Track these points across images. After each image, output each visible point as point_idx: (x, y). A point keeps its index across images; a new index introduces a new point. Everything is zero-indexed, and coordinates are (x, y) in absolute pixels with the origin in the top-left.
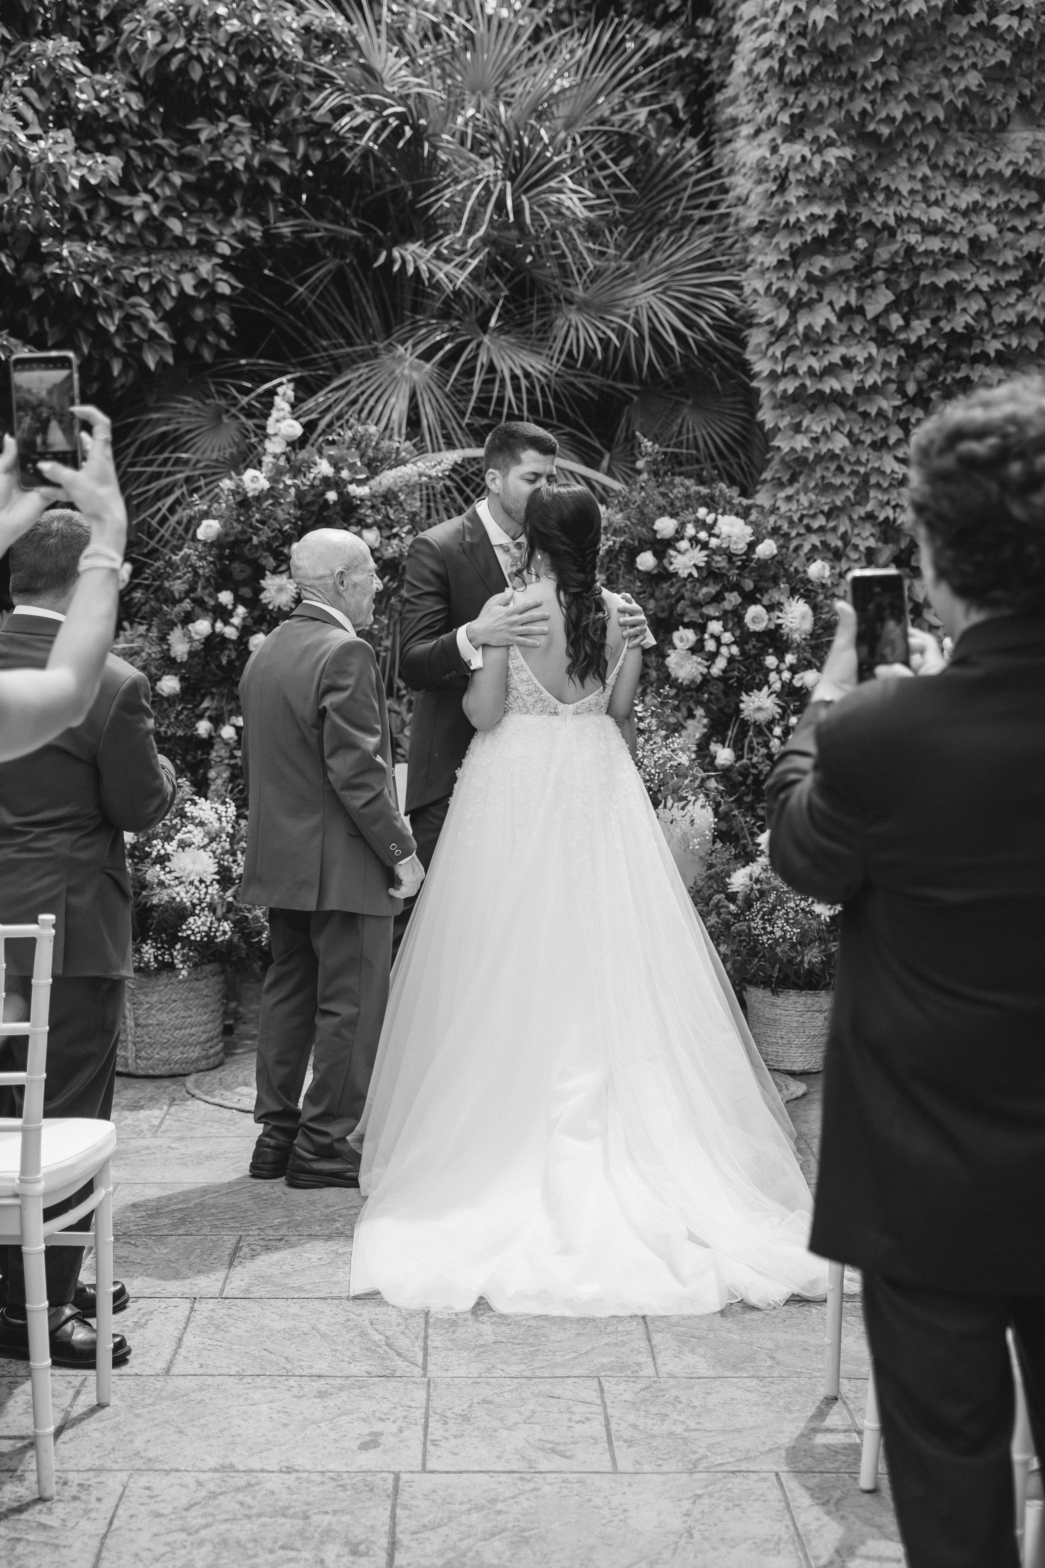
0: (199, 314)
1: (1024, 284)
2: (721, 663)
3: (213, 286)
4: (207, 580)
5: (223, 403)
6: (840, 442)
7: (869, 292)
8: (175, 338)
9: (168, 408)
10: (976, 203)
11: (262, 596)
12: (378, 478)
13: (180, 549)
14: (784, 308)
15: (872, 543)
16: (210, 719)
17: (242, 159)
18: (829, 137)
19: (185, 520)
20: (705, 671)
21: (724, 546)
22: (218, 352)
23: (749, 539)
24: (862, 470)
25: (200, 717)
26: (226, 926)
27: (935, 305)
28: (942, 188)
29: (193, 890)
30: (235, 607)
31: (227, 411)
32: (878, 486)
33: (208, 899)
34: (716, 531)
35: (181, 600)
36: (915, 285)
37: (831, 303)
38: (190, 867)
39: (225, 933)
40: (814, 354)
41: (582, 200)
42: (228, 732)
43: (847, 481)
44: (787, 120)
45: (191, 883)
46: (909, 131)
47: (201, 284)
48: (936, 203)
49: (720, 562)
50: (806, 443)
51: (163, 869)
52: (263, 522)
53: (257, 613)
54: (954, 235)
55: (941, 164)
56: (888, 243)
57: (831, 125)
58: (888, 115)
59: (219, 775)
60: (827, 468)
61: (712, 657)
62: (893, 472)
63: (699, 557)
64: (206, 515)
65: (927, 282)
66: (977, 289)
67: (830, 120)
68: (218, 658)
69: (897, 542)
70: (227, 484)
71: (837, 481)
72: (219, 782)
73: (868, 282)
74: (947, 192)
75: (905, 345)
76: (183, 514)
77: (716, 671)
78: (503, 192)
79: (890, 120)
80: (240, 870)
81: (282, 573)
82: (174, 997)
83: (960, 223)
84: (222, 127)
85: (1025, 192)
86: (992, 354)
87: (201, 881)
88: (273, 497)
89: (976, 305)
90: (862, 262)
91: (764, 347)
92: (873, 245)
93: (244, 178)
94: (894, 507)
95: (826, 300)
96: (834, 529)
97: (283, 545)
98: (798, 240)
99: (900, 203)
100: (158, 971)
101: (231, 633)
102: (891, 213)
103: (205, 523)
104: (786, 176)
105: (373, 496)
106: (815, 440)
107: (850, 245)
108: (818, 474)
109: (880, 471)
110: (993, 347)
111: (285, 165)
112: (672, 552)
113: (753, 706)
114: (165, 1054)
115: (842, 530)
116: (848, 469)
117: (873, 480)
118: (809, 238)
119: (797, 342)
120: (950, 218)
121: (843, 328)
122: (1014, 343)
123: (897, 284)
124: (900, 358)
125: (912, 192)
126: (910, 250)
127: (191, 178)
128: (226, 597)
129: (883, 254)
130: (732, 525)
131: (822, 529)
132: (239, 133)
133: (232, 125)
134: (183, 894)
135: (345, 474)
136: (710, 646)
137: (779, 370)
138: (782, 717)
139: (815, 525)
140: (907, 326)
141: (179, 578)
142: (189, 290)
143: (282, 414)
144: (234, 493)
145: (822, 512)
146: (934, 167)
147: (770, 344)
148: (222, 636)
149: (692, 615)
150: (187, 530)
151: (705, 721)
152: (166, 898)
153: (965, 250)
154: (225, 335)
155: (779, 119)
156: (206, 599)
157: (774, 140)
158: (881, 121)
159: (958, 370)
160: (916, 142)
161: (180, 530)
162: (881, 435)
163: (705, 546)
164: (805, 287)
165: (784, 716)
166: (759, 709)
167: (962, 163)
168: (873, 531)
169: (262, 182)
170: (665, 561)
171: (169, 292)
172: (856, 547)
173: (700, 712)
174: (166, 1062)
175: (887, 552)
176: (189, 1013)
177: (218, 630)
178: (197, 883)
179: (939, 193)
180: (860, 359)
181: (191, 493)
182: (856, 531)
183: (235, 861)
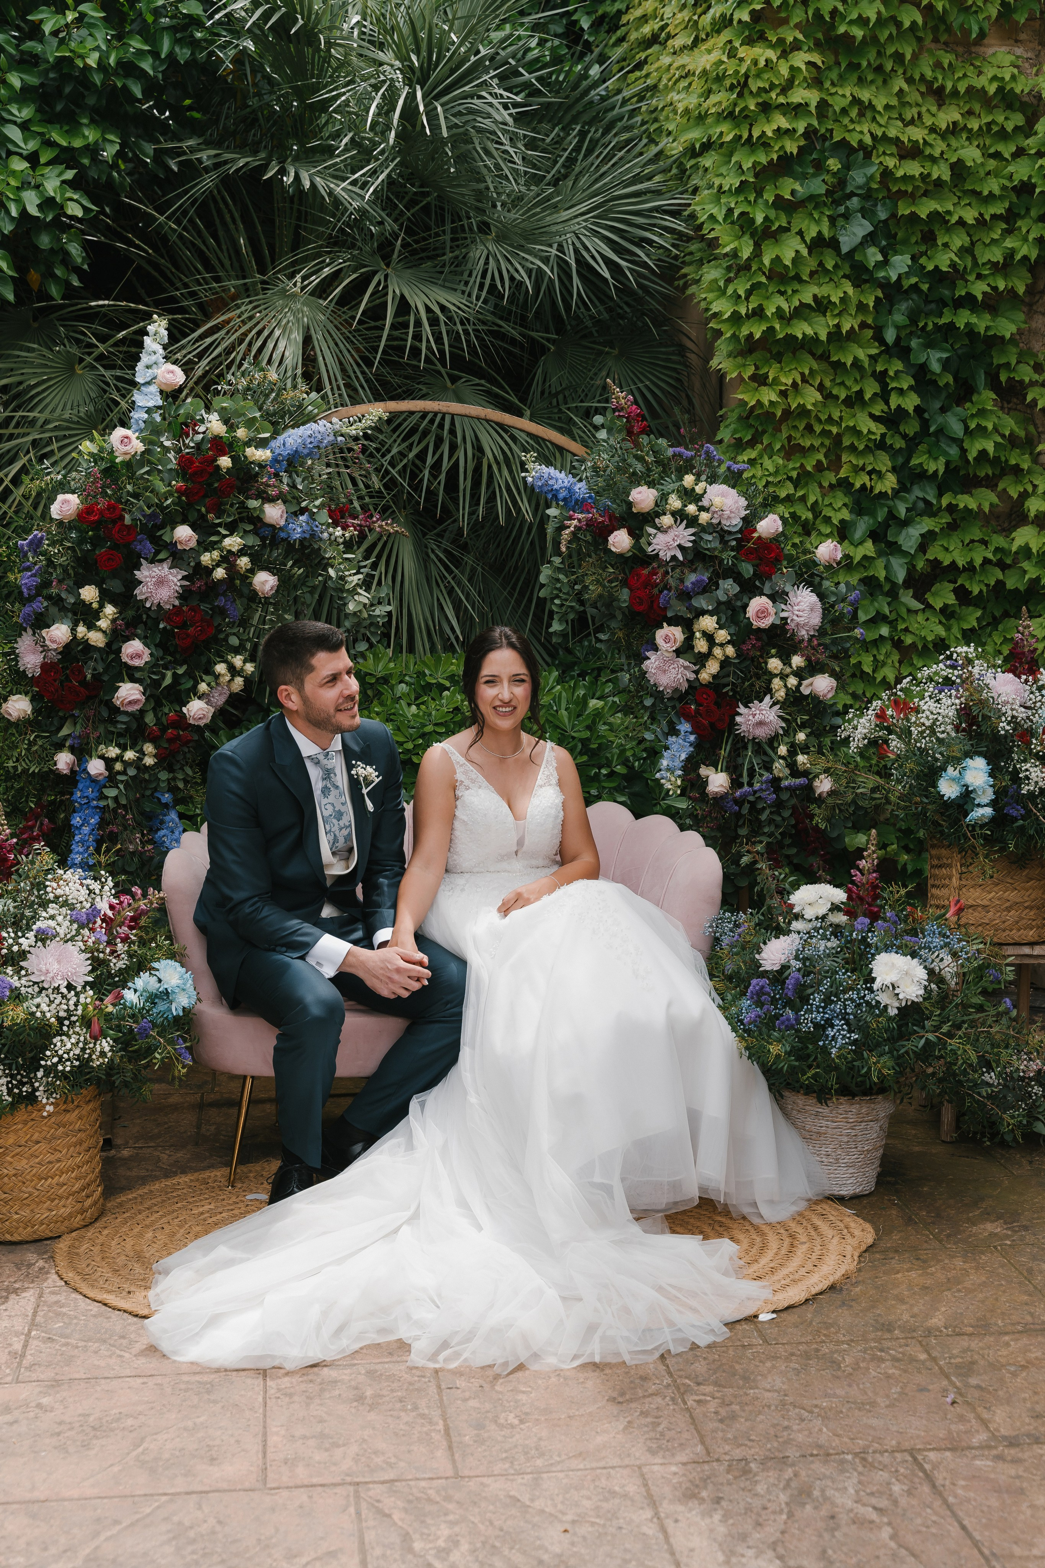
0: (45, 241)
1: (1010, 218)
2: (713, 667)
3: (62, 207)
4: (65, 570)
5: (74, 350)
6: (811, 397)
7: (841, 222)
8: (17, 272)
9: (9, 356)
10: (955, 123)
11: (136, 592)
12: (281, 439)
13: (28, 531)
14: (746, 237)
15: (845, 514)
16: (72, 750)
17: (96, 55)
18: (795, 38)
19: (34, 494)
20: (692, 676)
21: (714, 521)
22: (69, 292)
23: (744, 513)
24: (835, 430)
25: (59, 746)
26: (105, 1045)
27: (913, 240)
28: (918, 105)
29: (59, 998)
30: (102, 606)
31: (81, 360)
32: (853, 448)
33: (79, 1012)
34: (705, 502)
35: (31, 599)
36: (894, 215)
37: (800, 233)
38: (54, 967)
39: (103, 1054)
40: (782, 293)
41: (506, 107)
42: (96, 767)
43: (817, 443)
44: (746, 17)
45: (57, 989)
46: (883, 36)
47: (48, 203)
48: (912, 122)
49: (711, 541)
50: (774, 397)
51: (18, 972)
52: (136, 496)
53: (131, 613)
54: (933, 160)
55: (917, 77)
56: (863, 166)
57: (797, 26)
58: (860, 16)
59: (85, 822)
60: (795, 427)
61: (701, 660)
62: (869, 432)
63: (684, 535)
64: (63, 487)
65: (907, 212)
66: (961, 222)
67: (795, 20)
68: (81, 671)
69: (872, 514)
70: (87, 446)
71: (807, 443)
72: (86, 830)
73: (842, 209)
74: (924, 109)
75: (885, 285)
76: (31, 486)
77: (705, 676)
78: (411, 96)
79: (862, 21)
80: (121, 964)
81: (161, 561)
82: (36, 1136)
83: (939, 146)
84: (70, 16)
85: (1008, 113)
86: (980, 297)
87: (70, 987)
88: (150, 462)
89: (959, 240)
90: (834, 186)
91: (721, 283)
92: (847, 167)
93: (97, 79)
94: (870, 473)
95: (794, 230)
96: (803, 499)
97: (162, 526)
98: (763, 159)
99: (874, 119)
100: (13, 1106)
101: (97, 639)
102: (866, 131)
103: (60, 497)
104: (746, 83)
105: (275, 460)
106: (784, 394)
107: (819, 166)
108: (785, 435)
109: (855, 431)
110: (979, 289)
111: (146, 65)
112: (651, 531)
113: (752, 720)
114: (26, 1213)
115: (812, 499)
116: (818, 429)
117: (846, 442)
118: (775, 157)
119: (763, 279)
120: (930, 139)
121: (813, 264)
122: (1001, 285)
123: (874, 213)
124: (877, 299)
125: (887, 107)
126: (887, 174)
127: (33, 80)
128: (89, 593)
129: (857, 178)
130: (723, 495)
131: (789, 499)
132: (91, 26)
133: (82, 15)
134: (44, 1007)
135: (241, 433)
136: (701, 645)
137: (743, 311)
138: (786, 732)
139: (783, 494)
140: (886, 263)
141: (28, 569)
142: (33, 211)
143: (153, 358)
144: (96, 458)
145: (790, 479)
146: (910, 81)
147: (729, 281)
148: (85, 643)
149: (678, 608)
150: (35, 506)
151: (692, 738)
152: (22, 1016)
153: (946, 176)
154: (77, 270)
155: (736, 17)
156: (64, 595)
157: (730, 42)
158: (851, 22)
159: (940, 316)
160: (890, 50)
161: (28, 505)
162: (856, 388)
163: (692, 521)
164: (772, 214)
165: (789, 731)
166: (761, 723)
167: (940, 77)
168: (846, 500)
169: (119, 85)
170: (643, 541)
171: (8, 212)
172: (828, 520)
173: (684, 727)
174: (28, 1223)
175: (862, 526)
176: (58, 1155)
177: (80, 635)
178: (64, 991)
179: (915, 111)
180: (835, 299)
181: (40, 460)
182: (826, 502)
183: (113, 952)
